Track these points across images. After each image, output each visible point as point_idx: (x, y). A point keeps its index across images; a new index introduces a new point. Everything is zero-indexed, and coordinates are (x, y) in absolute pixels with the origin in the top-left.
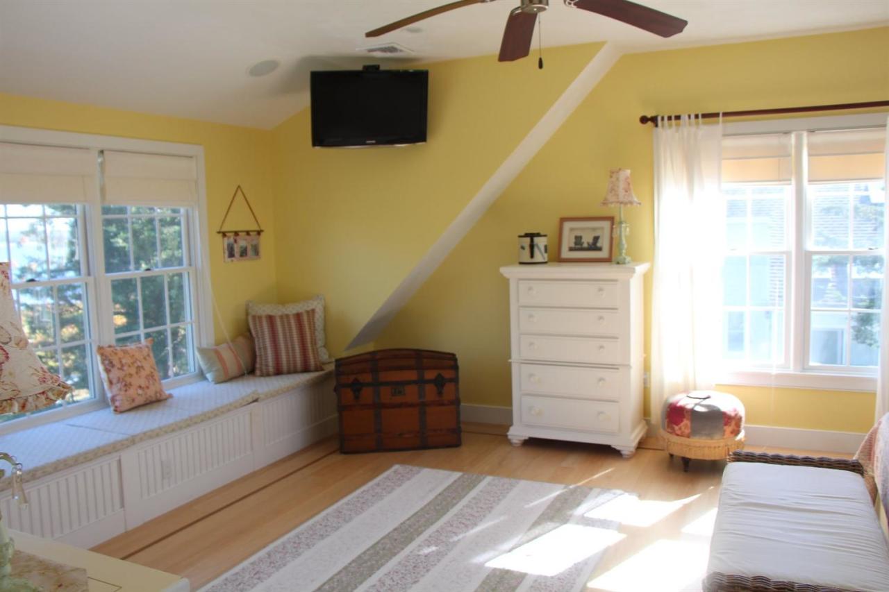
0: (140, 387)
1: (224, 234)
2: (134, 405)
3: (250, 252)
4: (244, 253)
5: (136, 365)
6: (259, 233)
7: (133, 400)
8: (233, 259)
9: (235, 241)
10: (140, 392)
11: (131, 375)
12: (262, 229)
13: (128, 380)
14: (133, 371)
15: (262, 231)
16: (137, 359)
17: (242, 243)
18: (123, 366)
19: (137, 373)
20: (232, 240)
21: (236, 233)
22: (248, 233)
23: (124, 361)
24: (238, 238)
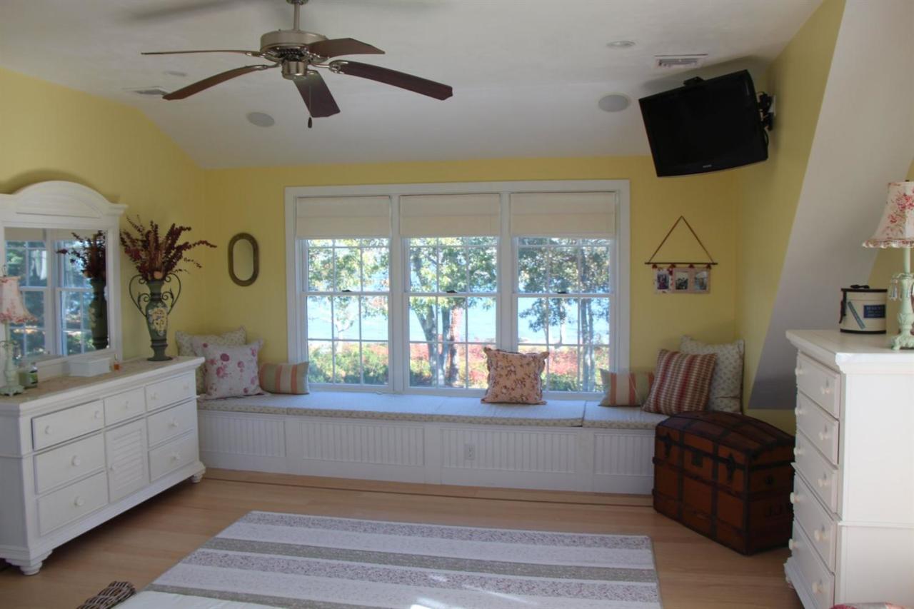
0: (505, 387)
1: (655, 266)
2: (496, 400)
3: (690, 284)
4: (682, 286)
5: (509, 369)
6: (709, 266)
7: (497, 396)
8: (666, 290)
9: (671, 273)
10: (504, 391)
11: (501, 376)
12: (715, 262)
13: (498, 379)
14: (504, 372)
15: (714, 264)
16: (512, 364)
17: (680, 275)
18: (497, 367)
19: (507, 375)
20: (665, 271)
21: (673, 265)
22: (691, 265)
23: (499, 363)
24: (674, 270)
